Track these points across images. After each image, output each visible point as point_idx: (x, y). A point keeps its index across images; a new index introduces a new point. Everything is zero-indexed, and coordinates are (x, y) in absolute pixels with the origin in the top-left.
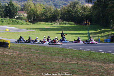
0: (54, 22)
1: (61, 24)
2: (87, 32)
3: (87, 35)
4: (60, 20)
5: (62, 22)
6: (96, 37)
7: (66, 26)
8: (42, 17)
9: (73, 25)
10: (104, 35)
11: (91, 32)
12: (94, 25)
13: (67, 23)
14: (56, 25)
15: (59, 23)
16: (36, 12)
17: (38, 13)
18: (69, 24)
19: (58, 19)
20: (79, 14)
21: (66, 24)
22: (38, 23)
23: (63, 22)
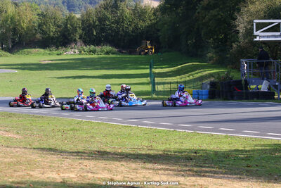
0: (64, 49)
1: (83, 52)
2: (147, 71)
3: (149, 78)
4: (79, 44)
5: (85, 47)
6: (170, 83)
7: (95, 56)
8: (34, 35)
9: (113, 54)
10: (191, 77)
11: (157, 71)
12: (165, 52)
13: (98, 49)
14: (70, 54)
15: (77, 51)
16: (20, 24)
17: (24, 25)
18: (102, 51)
19: (75, 41)
20: (126, 26)
21: (94, 52)
22: (25, 50)
23: (87, 48)
